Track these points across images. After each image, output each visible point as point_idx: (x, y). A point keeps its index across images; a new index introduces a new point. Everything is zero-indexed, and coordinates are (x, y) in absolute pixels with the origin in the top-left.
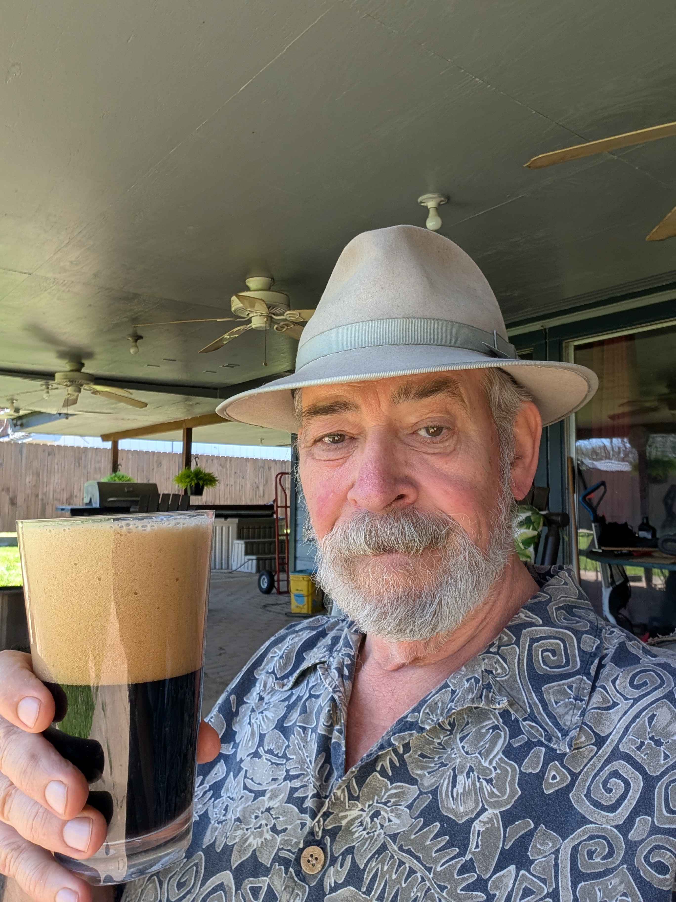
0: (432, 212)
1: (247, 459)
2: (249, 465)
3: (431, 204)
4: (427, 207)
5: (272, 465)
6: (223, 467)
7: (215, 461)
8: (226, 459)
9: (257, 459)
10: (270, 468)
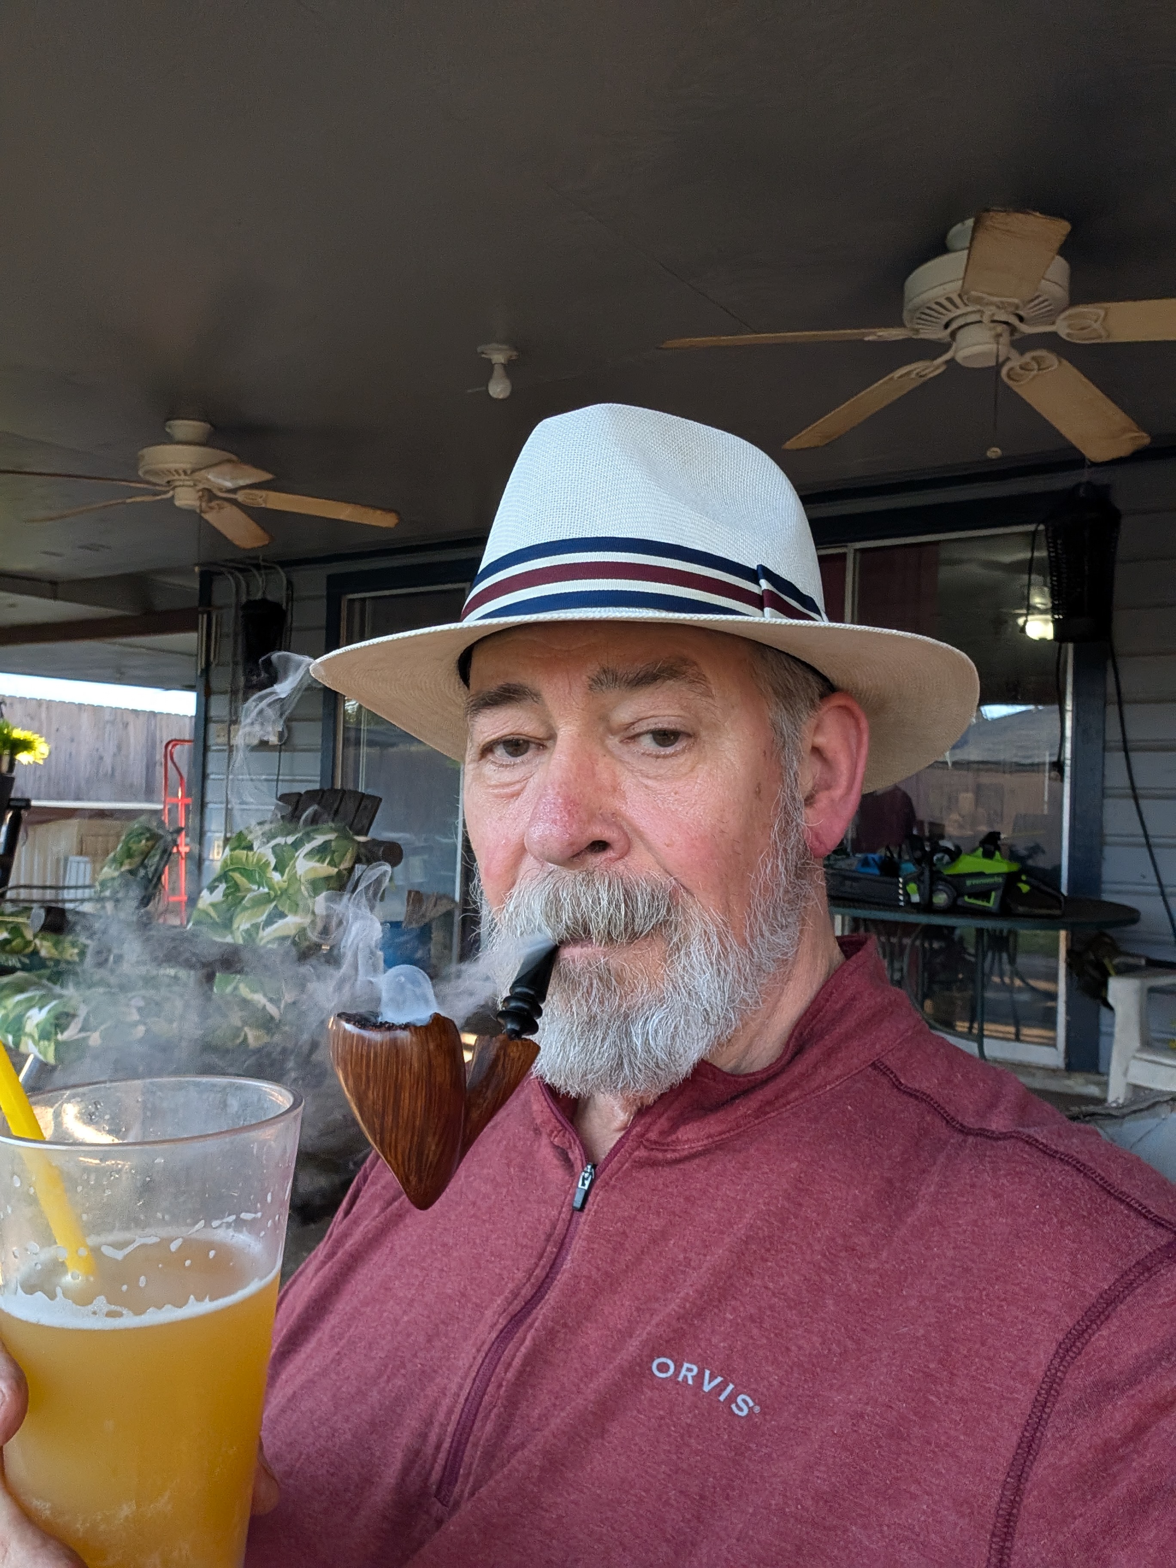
0: (498, 371)
1: (80, 706)
2: (85, 719)
3: (499, 358)
4: (490, 360)
5: (131, 718)
6: (32, 719)
7: (18, 707)
8: (40, 702)
9: (100, 708)
10: (126, 725)
